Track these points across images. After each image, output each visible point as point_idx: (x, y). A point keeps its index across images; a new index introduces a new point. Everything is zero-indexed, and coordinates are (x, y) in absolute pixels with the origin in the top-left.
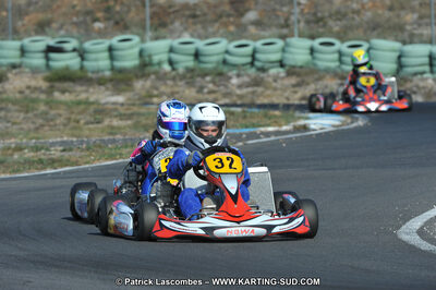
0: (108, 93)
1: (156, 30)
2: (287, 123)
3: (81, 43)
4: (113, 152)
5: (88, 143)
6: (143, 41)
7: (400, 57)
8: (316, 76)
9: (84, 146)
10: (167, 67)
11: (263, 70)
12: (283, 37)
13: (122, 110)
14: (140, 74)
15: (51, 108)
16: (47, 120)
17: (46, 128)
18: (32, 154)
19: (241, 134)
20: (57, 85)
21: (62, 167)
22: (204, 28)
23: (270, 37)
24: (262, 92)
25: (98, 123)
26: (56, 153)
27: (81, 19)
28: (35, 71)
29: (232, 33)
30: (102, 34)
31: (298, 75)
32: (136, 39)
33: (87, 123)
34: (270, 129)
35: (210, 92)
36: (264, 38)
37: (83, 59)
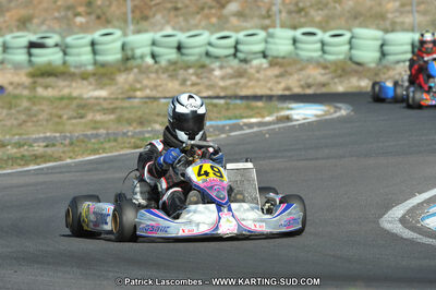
0: (90, 87)
1: (138, 23)
2: (270, 114)
3: (63, 38)
4: (96, 146)
5: (71, 138)
6: (125, 35)
7: (382, 45)
8: (299, 66)
9: (67, 142)
10: (149, 60)
11: (245, 61)
12: (265, 28)
13: (105, 105)
14: (122, 68)
15: (34, 104)
16: (30, 116)
17: (30, 124)
18: (15, 150)
19: (224, 126)
20: (40, 80)
21: (45, 162)
22: (186, 20)
23: (252, 28)
24: (246, 84)
25: (81, 117)
26: (38, 149)
27: (63, 14)
28: (17, 67)
29: (213, 25)
30: (84, 29)
31: (281, 65)
32: (118, 33)
33: (70, 118)
34: (254, 120)
35: (193, 85)
36: (246, 29)
37: (65, 54)
